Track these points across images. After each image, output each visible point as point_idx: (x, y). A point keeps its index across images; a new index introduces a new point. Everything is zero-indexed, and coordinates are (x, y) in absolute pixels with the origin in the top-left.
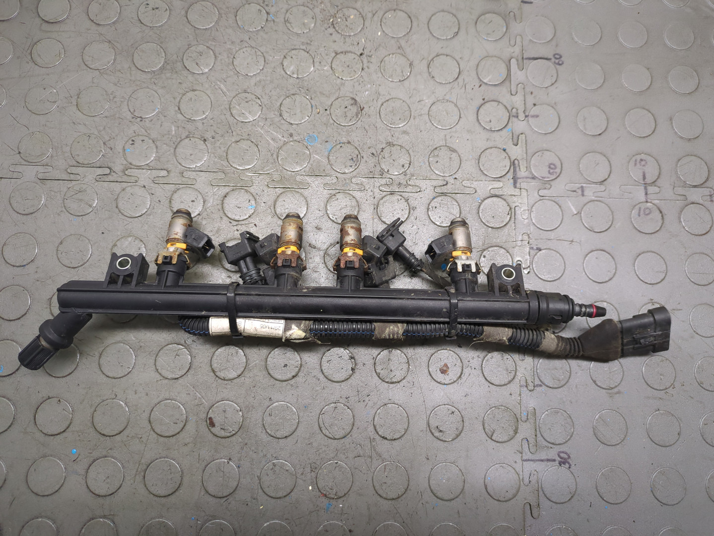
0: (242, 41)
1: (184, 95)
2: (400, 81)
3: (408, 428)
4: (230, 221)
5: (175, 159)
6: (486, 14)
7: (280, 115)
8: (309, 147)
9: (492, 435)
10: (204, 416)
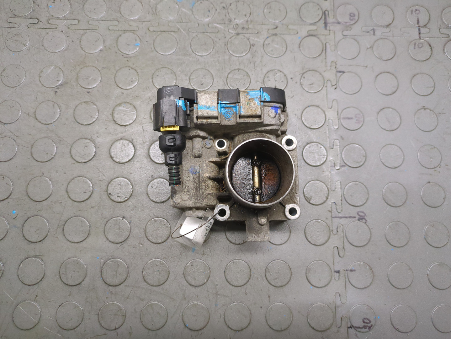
4: (122, 54)
5: (83, 12)
8: (178, 3)
9: (310, 200)
10: (105, 188)
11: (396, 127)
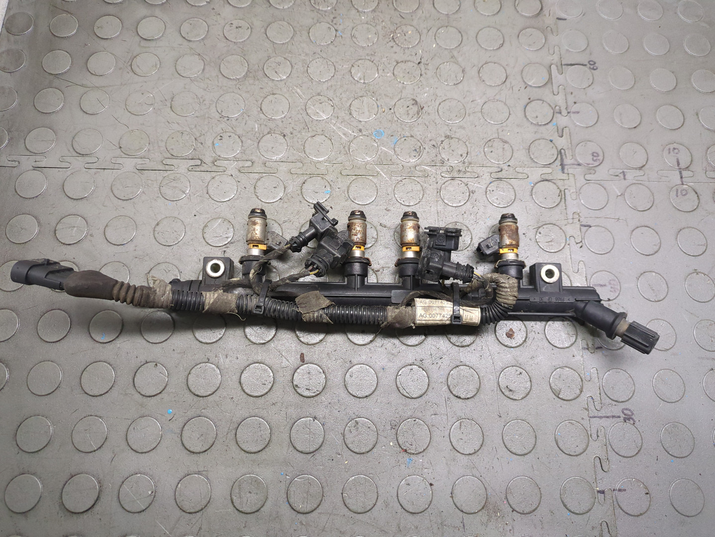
0: (314, 53)
1: (265, 98)
2: (454, 84)
3: (479, 388)
4: (309, 204)
5: (258, 151)
6: (526, 29)
7: (350, 114)
8: (377, 141)
9: (559, 394)
10: (290, 378)
11: (662, 297)
